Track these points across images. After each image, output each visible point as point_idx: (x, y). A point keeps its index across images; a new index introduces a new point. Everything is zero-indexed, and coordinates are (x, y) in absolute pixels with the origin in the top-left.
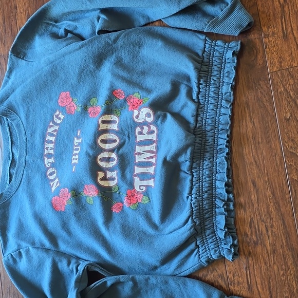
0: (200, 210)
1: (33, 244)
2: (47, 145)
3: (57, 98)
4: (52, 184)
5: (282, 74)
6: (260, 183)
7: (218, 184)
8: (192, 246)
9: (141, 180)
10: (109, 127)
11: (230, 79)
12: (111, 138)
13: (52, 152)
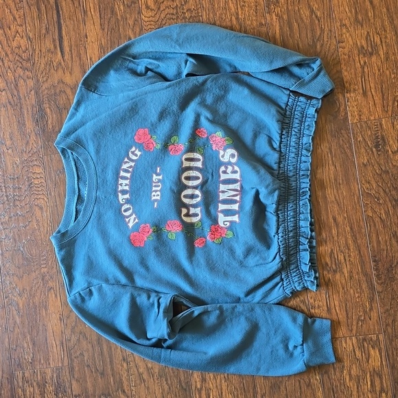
0: (287, 247)
1: (107, 281)
2: (121, 181)
3: (134, 134)
4: (127, 220)
5: (361, 126)
6: (340, 219)
7: (302, 223)
8: (277, 279)
9: (225, 216)
10: (192, 164)
11: (311, 131)
12: (194, 175)
13: (127, 188)
